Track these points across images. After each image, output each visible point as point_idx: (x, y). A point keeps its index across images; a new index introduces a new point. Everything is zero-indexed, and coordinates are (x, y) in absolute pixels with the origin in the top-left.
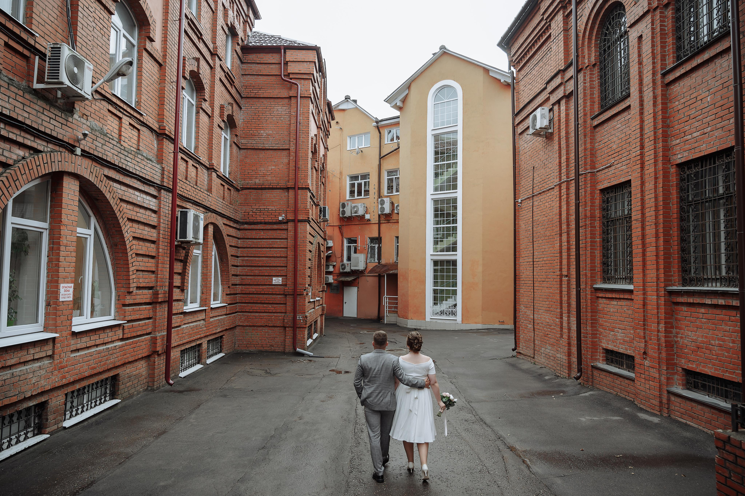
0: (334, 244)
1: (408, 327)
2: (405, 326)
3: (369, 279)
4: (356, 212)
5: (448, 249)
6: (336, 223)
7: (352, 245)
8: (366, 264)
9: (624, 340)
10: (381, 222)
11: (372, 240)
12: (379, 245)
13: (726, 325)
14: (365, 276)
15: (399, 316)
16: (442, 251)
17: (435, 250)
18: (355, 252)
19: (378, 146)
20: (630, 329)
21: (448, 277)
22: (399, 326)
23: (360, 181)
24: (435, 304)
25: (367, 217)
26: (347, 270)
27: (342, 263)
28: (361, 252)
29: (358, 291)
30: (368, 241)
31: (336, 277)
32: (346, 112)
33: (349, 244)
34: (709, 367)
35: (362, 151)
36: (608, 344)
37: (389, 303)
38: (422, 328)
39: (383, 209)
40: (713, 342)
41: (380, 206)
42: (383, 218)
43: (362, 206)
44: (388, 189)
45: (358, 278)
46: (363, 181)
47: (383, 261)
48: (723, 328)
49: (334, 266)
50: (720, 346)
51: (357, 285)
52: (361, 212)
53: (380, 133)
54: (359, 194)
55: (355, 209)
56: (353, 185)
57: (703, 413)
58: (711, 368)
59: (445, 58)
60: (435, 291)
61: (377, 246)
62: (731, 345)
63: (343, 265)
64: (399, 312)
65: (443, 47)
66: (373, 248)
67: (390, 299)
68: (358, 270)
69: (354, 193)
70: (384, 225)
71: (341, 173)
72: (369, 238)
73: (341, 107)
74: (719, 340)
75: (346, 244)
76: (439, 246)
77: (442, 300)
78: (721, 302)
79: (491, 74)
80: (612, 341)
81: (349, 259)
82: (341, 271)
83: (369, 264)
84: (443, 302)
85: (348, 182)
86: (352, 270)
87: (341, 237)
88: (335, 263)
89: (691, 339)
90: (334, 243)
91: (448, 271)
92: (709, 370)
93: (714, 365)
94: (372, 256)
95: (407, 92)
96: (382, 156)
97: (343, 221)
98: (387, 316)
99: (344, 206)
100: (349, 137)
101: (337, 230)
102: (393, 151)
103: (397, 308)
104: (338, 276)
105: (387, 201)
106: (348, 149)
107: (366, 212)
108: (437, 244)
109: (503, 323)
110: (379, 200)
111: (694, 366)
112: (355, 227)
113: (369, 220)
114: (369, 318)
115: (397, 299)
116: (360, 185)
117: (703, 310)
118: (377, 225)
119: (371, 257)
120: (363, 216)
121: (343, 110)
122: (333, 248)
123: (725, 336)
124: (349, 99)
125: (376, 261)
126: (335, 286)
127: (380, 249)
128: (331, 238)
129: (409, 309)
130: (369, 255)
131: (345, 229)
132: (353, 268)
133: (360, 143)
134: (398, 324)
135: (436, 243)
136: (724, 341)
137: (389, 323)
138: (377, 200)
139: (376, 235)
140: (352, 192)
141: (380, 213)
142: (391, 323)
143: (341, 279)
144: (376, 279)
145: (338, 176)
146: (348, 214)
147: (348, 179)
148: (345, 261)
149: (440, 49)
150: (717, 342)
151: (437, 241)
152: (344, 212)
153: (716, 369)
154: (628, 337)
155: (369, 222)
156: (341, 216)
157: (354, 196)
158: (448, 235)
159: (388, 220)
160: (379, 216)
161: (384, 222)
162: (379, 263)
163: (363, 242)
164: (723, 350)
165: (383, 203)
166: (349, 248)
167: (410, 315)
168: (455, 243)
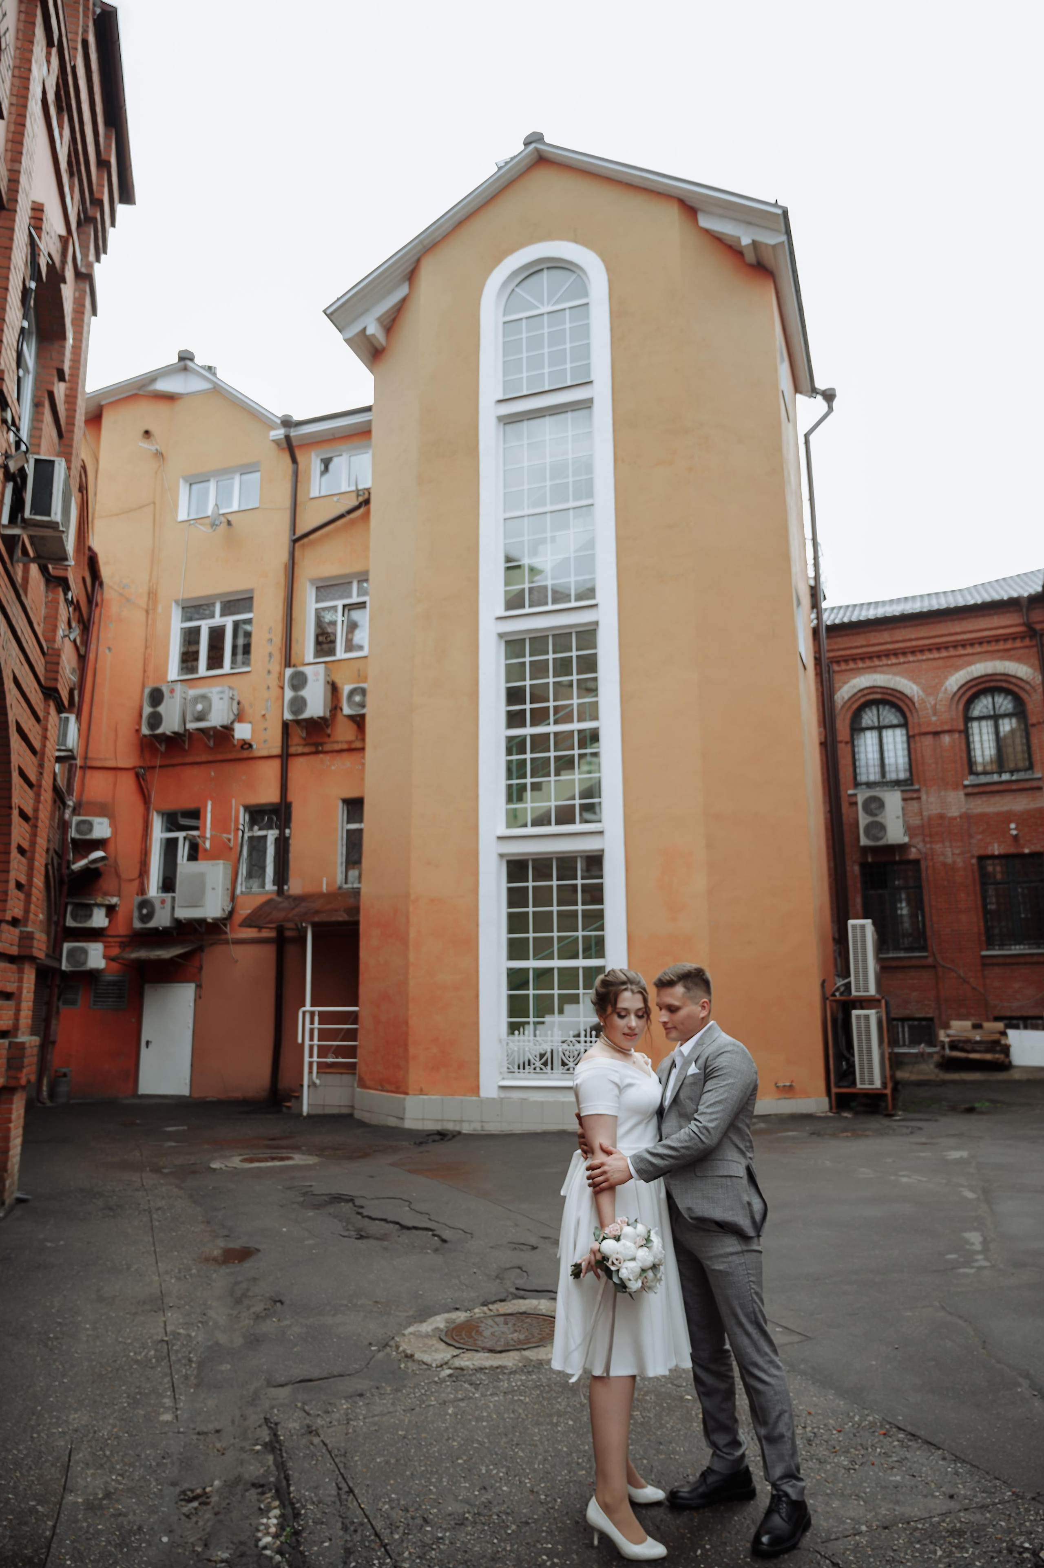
0: (115, 832)
1: (408, 1124)
2: (392, 1122)
3: (237, 952)
4: (200, 717)
5: (565, 816)
6: (127, 758)
7: (181, 835)
8: (233, 898)
10: (292, 750)
11: (257, 814)
12: (282, 833)
14: (226, 942)
15: (362, 1084)
16: (541, 820)
17: (513, 819)
18: (193, 856)
19: (287, 503)
21: (568, 921)
22: (362, 1124)
23: (218, 620)
24: (513, 1028)
25: (242, 732)
26: (161, 920)
27: (138, 899)
28: (213, 856)
29: (198, 998)
30: (243, 817)
31: (115, 951)
32: (179, 405)
33: (169, 830)
35: (229, 523)
37: (324, 1035)
38: (466, 1129)
39: (299, 704)
41: (289, 694)
42: (298, 734)
43: (226, 696)
44: (318, 643)
45: (200, 949)
46: (228, 622)
47: (295, 887)
49: (111, 910)
51: (194, 977)
52: (217, 718)
53: (294, 461)
54: (215, 660)
55: (199, 707)
56: (191, 637)
59: (544, 177)
60: (517, 980)
61: (272, 835)
63: (145, 904)
64: (362, 1068)
65: (535, 138)
66: (257, 845)
67: (324, 1018)
68: (202, 922)
69: (196, 659)
70: (302, 760)
71: (152, 595)
72: (247, 808)
73: (162, 386)
75: (158, 833)
76: (530, 805)
77: (544, 1008)
79: (705, 222)
81: (168, 885)
82: (137, 925)
83: (240, 901)
84: (548, 1019)
85: (176, 626)
86: (178, 922)
87: (140, 808)
88: (114, 900)
90: (113, 825)
91: (567, 895)
94: (256, 869)
95: (403, 291)
96: (299, 533)
97: (154, 751)
98: (312, 1085)
99: (156, 697)
100: (186, 479)
101: (127, 783)
102: (342, 516)
103: (351, 1052)
104: (123, 946)
105: (316, 674)
106: (182, 515)
107: (240, 717)
108: (520, 799)
109: (788, 1090)
110: (289, 672)
112: (196, 771)
113: (246, 745)
114: (238, 1095)
115: (353, 1018)
116: (217, 635)
118: (276, 765)
119: (250, 875)
120: (228, 730)
121: (170, 398)
122: (111, 847)
124: (192, 359)
125: (270, 886)
126: (109, 983)
127: (283, 844)
128: (104, 810)
129: (412, 1050)
130: (243, 870)
131: (156, 782)
132: (183, 914)
133: (224, 495)
134: (358, 1115)
135: (515, 794)
137: (319, 1111)
138: (281, 676)
139: (269, 795)
140: (189, 659)
141: (288, 716)
142: (328, 1111)
143: (134, 955)
144: (268, 953)
145: (143, 602)
146: (171, 724)
147: (176, 615)
148: (153, 889)
149: (527, 144)
151: (522, 788)
152: (155, 720)
155: (245, 754)
156: (145, 731)
157: (194, 670)
158: (565, 764)
159: (316, 745)
160: (286, 726)
161: (300, 750)
162: (280, 892)
163: (221, 823)
165: (299, 682)
166: (170, 846)
167: (415, 1075)
168: (592, 791)
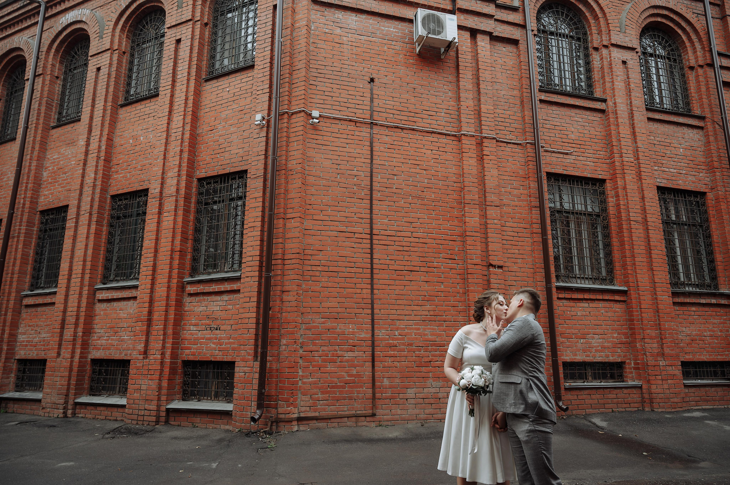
9: (603, 347)
13: (715, 319)
20: (612, 333)
34: (704, 355)
36: (576, 355)
40: (706, 334)
48: (712, 322)
50: (711, 336)
57: (716, 393)
58: (706, 355)
62: (719, 333)
74: (709, 331)
78: (714, 301)
80: (583, 350)
89: (686, 334)
92: (705, 357)
93: (708, 352)
111: (691, 357)
117: (694, 309)
123: (714, 327)
136: (714, 331)
150: (709, 333)
153: (710, 355)
154: (608, 342)
164: (713, 339)
